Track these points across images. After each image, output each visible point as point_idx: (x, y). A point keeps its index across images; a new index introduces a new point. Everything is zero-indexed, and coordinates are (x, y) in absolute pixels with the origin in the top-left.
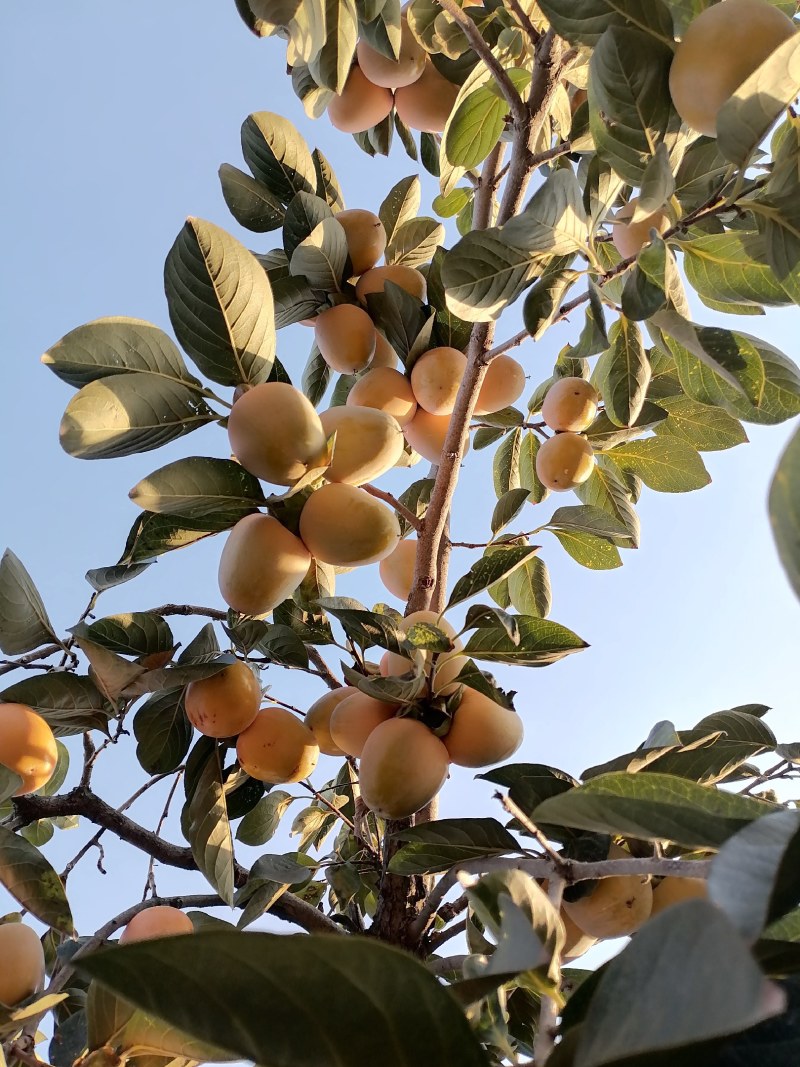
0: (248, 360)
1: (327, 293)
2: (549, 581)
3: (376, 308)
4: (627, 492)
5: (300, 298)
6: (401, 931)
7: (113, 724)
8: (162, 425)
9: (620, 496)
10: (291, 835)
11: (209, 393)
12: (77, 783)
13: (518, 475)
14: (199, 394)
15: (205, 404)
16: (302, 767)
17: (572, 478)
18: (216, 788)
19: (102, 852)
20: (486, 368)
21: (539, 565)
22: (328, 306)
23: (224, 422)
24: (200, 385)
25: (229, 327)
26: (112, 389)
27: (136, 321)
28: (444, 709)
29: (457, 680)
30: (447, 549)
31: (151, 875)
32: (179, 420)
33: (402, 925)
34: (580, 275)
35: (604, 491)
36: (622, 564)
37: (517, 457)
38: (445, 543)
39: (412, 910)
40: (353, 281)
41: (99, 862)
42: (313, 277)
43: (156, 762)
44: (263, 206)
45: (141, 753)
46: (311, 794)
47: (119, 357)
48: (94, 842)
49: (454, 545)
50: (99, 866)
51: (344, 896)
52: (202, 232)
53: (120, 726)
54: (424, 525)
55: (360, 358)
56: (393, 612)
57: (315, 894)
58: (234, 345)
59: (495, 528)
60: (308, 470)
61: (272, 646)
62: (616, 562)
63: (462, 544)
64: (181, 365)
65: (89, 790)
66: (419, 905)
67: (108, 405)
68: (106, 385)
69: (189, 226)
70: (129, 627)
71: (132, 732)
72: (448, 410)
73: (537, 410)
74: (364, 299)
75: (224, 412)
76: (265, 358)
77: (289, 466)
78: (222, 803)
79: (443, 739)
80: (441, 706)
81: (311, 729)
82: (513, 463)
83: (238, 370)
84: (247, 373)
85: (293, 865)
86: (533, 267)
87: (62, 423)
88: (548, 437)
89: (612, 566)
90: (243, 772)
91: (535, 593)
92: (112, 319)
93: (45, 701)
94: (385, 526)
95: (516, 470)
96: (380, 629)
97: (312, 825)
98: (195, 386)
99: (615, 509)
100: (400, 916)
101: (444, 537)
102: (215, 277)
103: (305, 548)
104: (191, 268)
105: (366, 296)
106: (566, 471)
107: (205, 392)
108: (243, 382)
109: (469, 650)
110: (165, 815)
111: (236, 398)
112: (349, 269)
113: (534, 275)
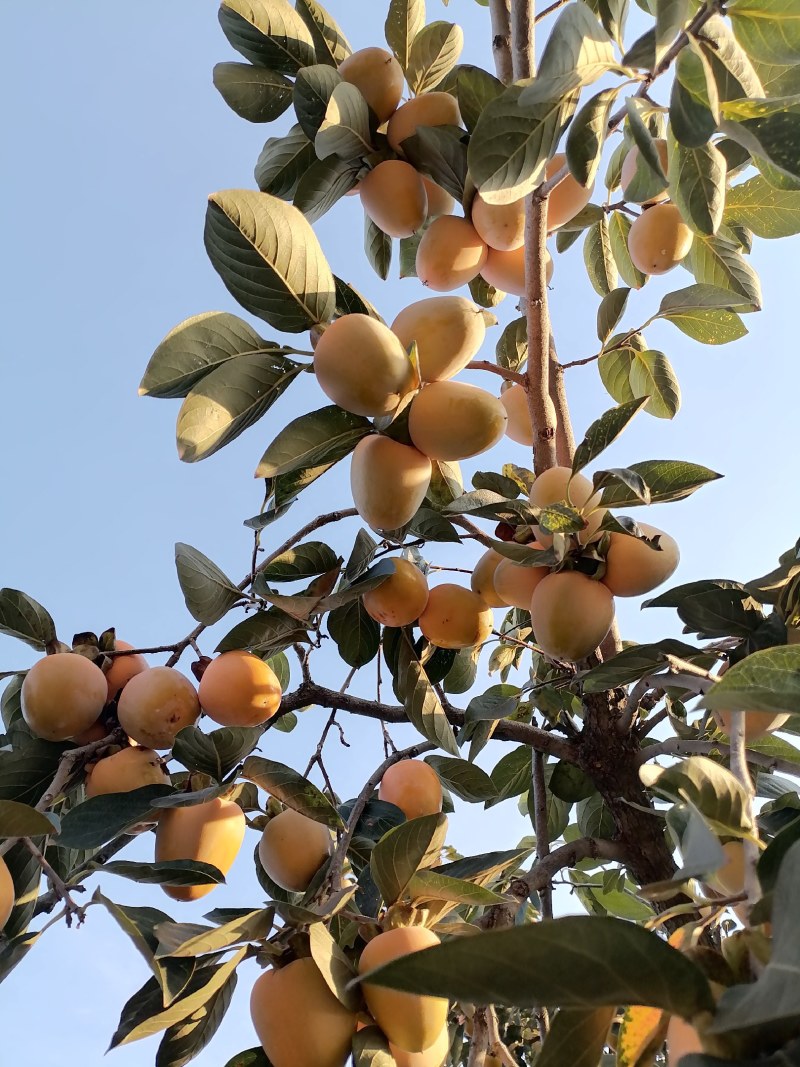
0: (312, 300)
1: (361, 158)
2: (674, 373)
3: (413, 153)
4: (737, 247)
5: (336, 175)
6: (611, 731)
7: (312, 635)
8: (258, 400)
9: (729, 255)
10: (490, 674)
11: (289, 349)
12: (302, 681)
13: (613, 262)
14: (279, 354)
15: (288, 361)
16: (481, 632)
17: (672, 257)
18: (414, 666)
19: (340, 729)
20: (547, 202)
21: (658, 359)
22: (366, 169)
23: (310, 369)
24: (276, 345)
25: (283, 279)
26: (206, 395)
27: (202, 317)
28: (596, 556)
29: (600, 529)
30: (560, 375)
31: (385, 733)
32: (272, 386)
33: (610, 725)
34: (619, 90)
35: (711, 257)
36: (747, 332)
37: (608, 243)
38: (555, 369)
39: (616, 710)
40: (382, 130)
41: (342, 738)
42: (342, 152)
43: (356, 657)
44: (268, 91)
45: (343, 653)
46: (497, 637)
47: (200, 359)
48: (331, 721)
49: (564, 367)
50: (343, 742)
51: (552, 714)
52: (226, 203)
53: (319, 633)
54: (528, 380)
55: (413, 216)
56: (522, 472)
57: (525, 713)
58: (294, 294)
59: (602, 336)
60: (402, 397)
61: (421, 530)
62: (740, 331)
63: (574, 363)
64: (254, 337)
65: (313, 684)
66: (621, 704)
67: (208, 411)
68: (199, 393)
69: (212, 204)
70: (295, 560)
71: (329, 636)
72: (520, 242)
73: (616, 186)
74: (400, 149)
75: (308, 360)
76: (325, 290)
77: (384, 399)
78: (423, 677)
79: (602, 580)
80: (592, 554)
81: (479, 592)
82: (605, 251)
83: (306, 313)
84: (315, 314)
85: (498, 697)
86: (565, 107)
87: (178, 448)
88: (637, 215)
89: (737, 336)
90: (432, 645)
91: (661, 390)
92: (181, 327)
93: (252, 641)
94: (491, 415)
95: (610, 257)
96: (515, 512)
97: (505, 660)
98: (273, 350)
99: (728, 272)
100: (606, 717)
101: (552, 363)
102: (254, 240)
103: (421, 455)
104: (231, 241)
105: (400, 144)
106: (663, 252)
107: (286, 351)
108: (315, 323)
109: (604, 503)
110: (380, 682)
111: (314, 343)
112: (374, 121)
113: (568, 116)
